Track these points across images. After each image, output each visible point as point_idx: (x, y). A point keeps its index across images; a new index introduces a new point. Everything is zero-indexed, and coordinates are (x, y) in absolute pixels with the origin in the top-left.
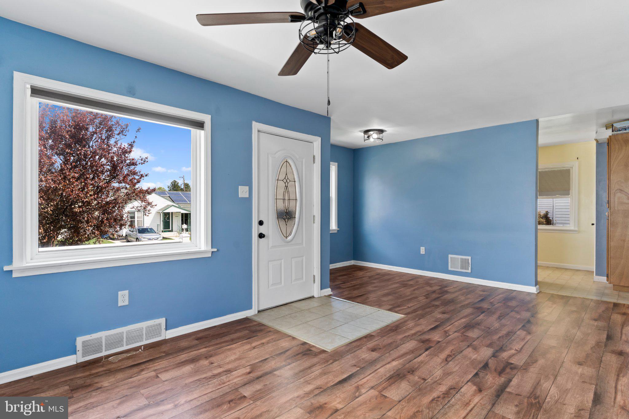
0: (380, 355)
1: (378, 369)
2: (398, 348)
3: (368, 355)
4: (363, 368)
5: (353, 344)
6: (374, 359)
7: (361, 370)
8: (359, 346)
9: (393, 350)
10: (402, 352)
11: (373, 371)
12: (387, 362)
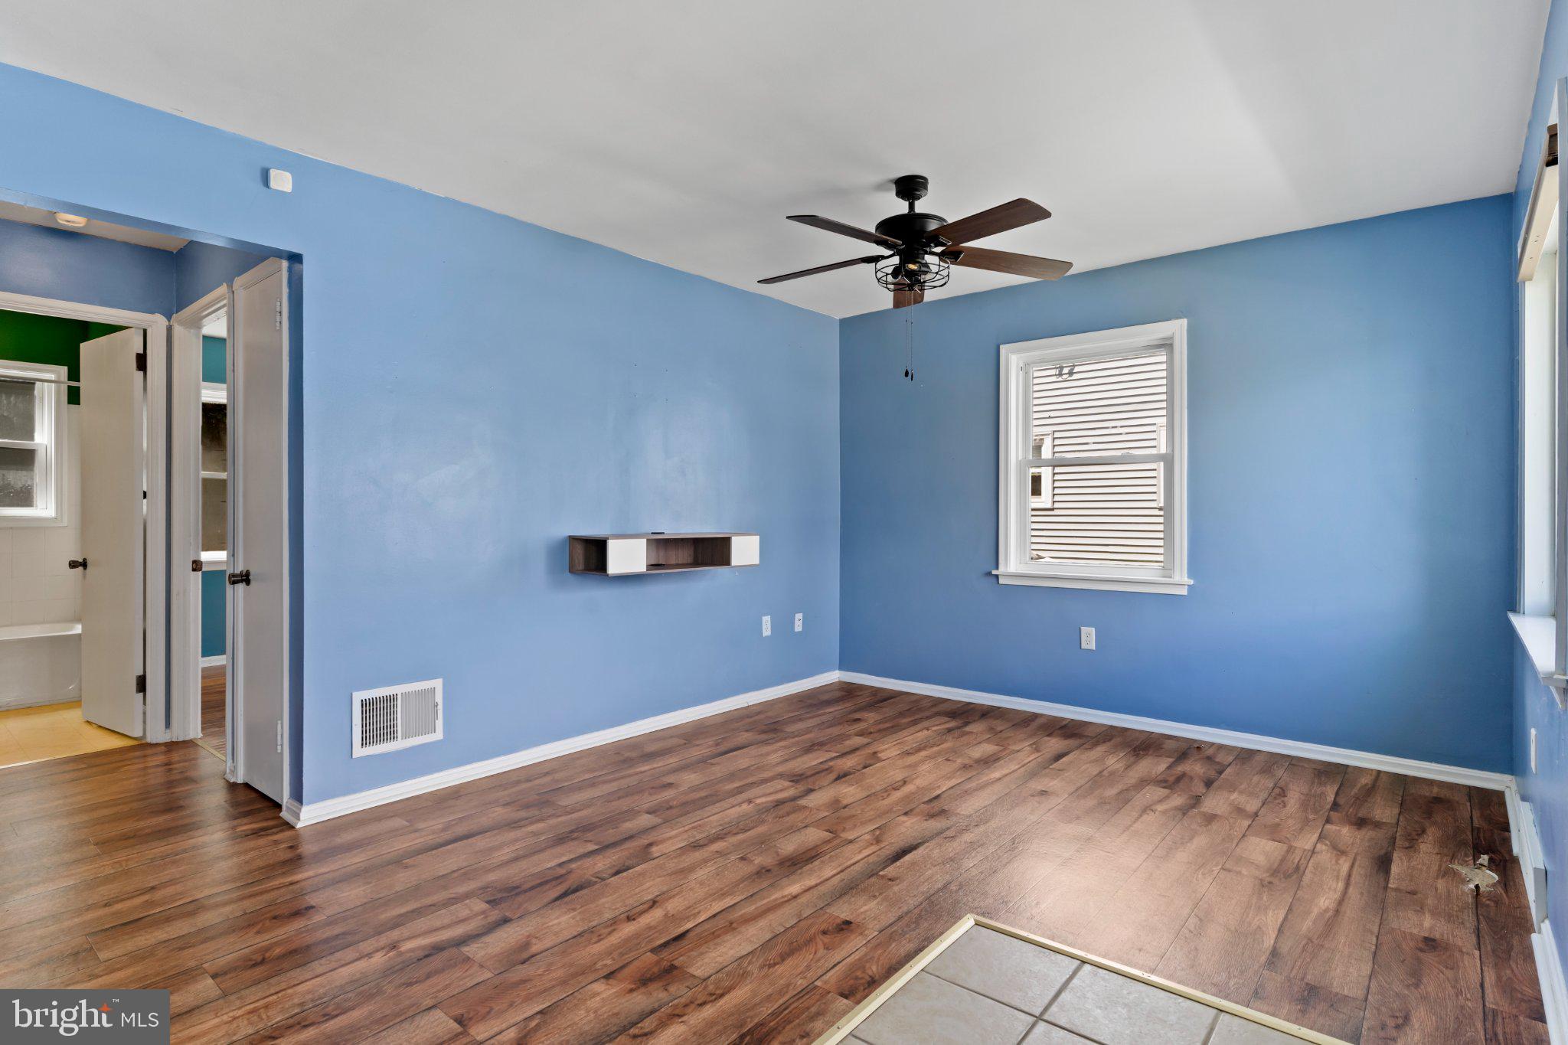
0: (828, 911)
1: (838, 874)
2: (768, 936)
3: (862, 910)
4: (872, 876)
5: (910, 947)
6: (846, 898)
7: (875, 872)
8: (891, 938)
9: (787, 930)
10: (762, 923)
11: (849, 870)
12: (811, 891)
